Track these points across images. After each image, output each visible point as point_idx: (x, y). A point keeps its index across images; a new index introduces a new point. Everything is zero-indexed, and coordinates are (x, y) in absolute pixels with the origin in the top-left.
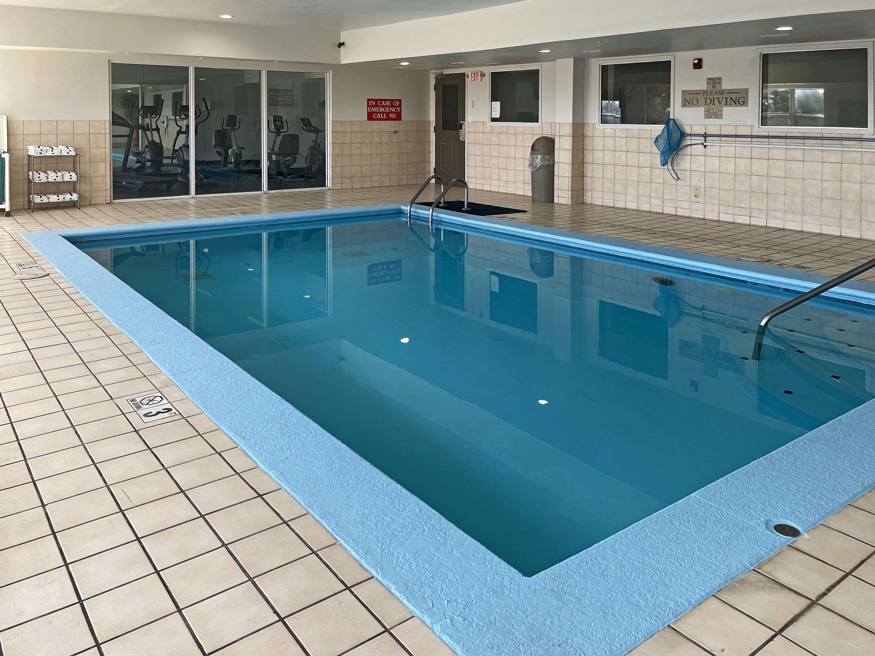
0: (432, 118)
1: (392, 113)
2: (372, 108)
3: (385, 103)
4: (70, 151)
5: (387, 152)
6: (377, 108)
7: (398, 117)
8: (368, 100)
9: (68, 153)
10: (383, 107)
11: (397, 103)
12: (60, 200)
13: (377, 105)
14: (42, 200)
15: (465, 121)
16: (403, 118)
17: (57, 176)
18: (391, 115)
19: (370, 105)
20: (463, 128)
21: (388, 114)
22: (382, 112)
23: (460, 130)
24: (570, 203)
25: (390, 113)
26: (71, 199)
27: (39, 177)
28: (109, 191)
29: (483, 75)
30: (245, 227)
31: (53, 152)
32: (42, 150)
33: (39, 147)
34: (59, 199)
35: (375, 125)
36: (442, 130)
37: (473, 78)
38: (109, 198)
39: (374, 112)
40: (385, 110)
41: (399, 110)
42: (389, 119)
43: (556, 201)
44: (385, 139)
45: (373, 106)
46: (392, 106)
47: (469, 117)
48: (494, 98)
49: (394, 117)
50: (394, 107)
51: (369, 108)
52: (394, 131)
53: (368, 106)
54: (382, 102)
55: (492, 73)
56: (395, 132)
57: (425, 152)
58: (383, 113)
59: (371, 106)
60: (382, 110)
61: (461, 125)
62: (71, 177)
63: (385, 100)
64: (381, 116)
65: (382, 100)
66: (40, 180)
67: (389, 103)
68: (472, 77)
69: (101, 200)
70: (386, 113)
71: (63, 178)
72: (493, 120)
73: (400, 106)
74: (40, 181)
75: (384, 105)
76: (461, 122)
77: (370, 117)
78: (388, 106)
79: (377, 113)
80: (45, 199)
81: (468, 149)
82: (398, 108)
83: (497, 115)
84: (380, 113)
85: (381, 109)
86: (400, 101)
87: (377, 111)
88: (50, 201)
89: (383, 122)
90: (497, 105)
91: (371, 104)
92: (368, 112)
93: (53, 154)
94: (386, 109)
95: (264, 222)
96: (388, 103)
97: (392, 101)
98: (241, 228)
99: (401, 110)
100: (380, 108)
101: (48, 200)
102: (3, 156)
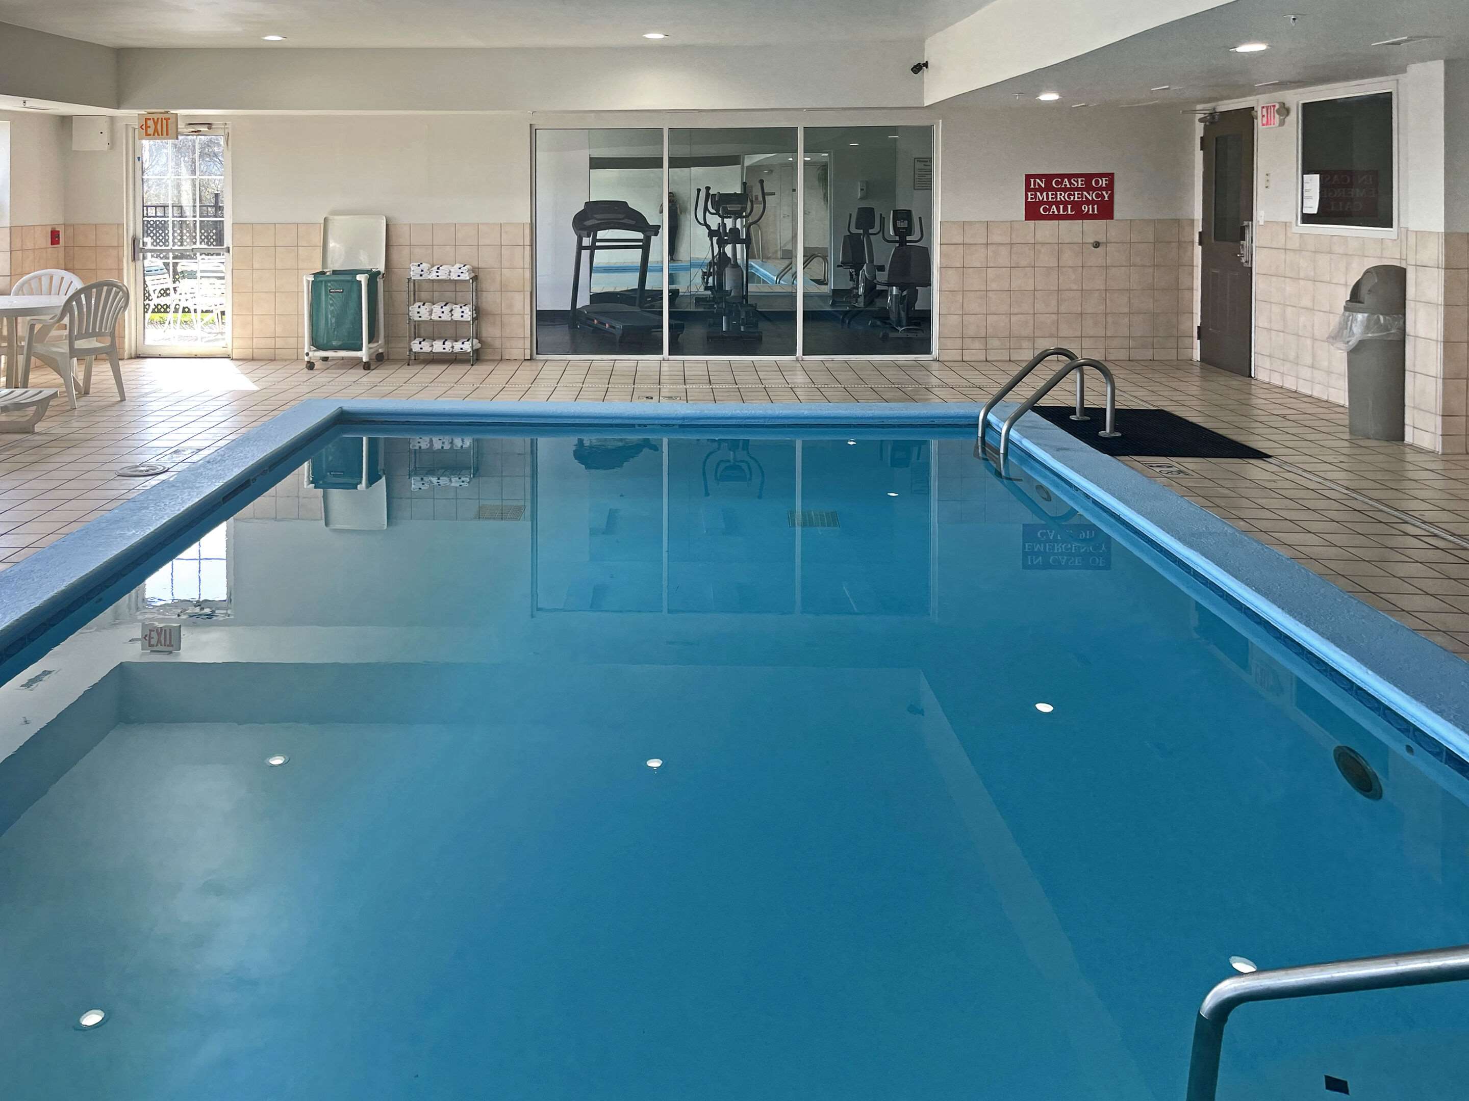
0: (1198, 214)
1: (1088, 202)
2: (1038, 194)
3: (1070, 183)
4: (462, 273)
5: (1075, 288)
6: (1050, 193)
7: (1106, 211)
8: (1028, 177)
9: (459, 276)
10: (1065, 190)
11: (1103, 182)
12: (447, 350)
13: (1048, 188)
14: (421, 349)
15: (1252, 220)
16: (1117, 215)
17: (443, 312)
18: (1085, 208)
19: (1032, 186)
20: (1248, 237)
21: (1076, 205)
22: (1061, 202)
23: (1242, 242)
24: (1439, 448)
25: (1083, 203)
26: (462, 349)
27: (418, 313)
28: (529, 339)
29: (1284, 110)
30: (639, 425)
31: (437, 274)
32: (422, 271)
33: (419, 266)
34: (444, 349)
35: (1046, 229)
36: (1213, 241)
37: (1265, 119)
38: (529, 350)
39: (1042, 203)
40: (1070, 198)
41: (1106, 196)
42: (1079, 215)
43: (1408, 439)
44: (1068, 258)
45: (1041, 190)
46: (1089, 188)
47: (1261, 214)
48: (1307, 169)
49: (1093, 210)
50: (1094, 189)
51: (1029, 193)
52: (1092, 241)
53: (1028, 189)
54: (1062, 181)
55: (1304, 104)
56: (1097, 245)
57: (1177, 290)
58: (1065, 203)
59: (1035, 190)
60: (1061, 196)
61: (1242, 231)
62: (462, 314)
63: (1070, 176)
64: (1059, 211)
65: (1063, 176)
66: (420, 317)
67: (1080, 183)
68: (1263, 116)
69: (517, 353)
70: (1073, 203)
71: (452, 315)
72: (1307, 219)
73: (1110, 187)
74: (420, 319)
75: (1068, 186)
76: (1246, 223)
77: (1032, 212)
78: (1077, 189)
79: (1050, 204)
80: (426, 347)
81: (1259, 286)
82: (1104, 193)
83: (1312, 207)
84: (1057, 204)
85: (1061, 194)
86: (1110, 177)
87: (1050, 199)
88: (433, 351)
89: (1064, 224)
90: (1313, 182)
91: (1035, 185)
92: (1027, 203)
93: (438, 276)
94: (1074, 195)
95: (674, 419)
96: (1077, 182)
97: (1088, 177)
98: (633, 426)
99: (1111, 197)
100: (1058, 193)
101: (431, 349)
102: (359, 277)
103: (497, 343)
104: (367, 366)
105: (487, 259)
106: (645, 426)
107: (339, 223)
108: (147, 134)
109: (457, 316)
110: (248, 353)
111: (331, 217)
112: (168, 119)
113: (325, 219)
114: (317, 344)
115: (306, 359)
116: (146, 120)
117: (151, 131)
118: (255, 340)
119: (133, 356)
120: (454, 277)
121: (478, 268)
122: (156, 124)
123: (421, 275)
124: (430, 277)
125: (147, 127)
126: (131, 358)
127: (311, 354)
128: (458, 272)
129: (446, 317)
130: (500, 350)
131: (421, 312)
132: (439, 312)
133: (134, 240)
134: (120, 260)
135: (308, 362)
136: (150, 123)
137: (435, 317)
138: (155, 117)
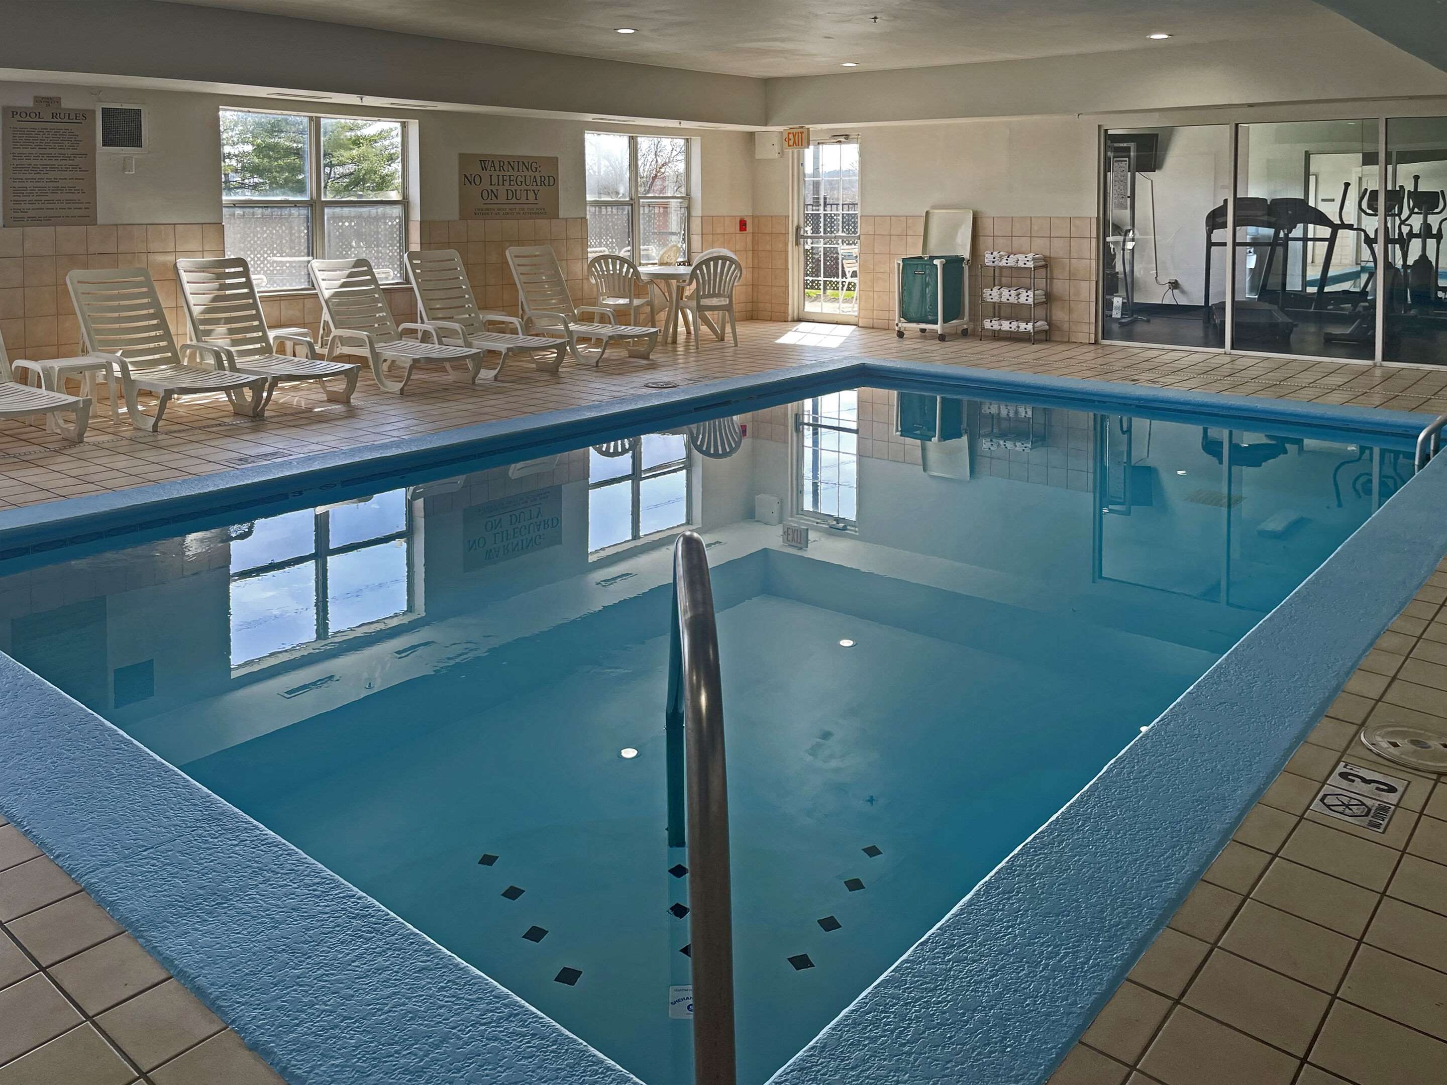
4: (1028, 261)
9: (1025, 264)
12: (1013, 329)
14: (992, 327)
17: (1011, 295)
26: (1026, 329)
27: (991, 295)
28: (1094, 325)
31: (1007, 262)
32: (995, 258)
33: (991, 254)
34: (1011, 328)
38: (1094, 335)
62: (1027, 298)
71: (1018, 298)
74: (992, 300)
80: (996, 325)
88: (1002, 329)
93: (1007, 264)
101: (999, 327)
102: (936, 262)
103: (1066, 327)
104: (942, 338)
105: (1058, 249)
106: (1105, 402)
107: (938, 216)
108: (789, 145)
109: (1022, 300)
110: (869, 323)
111: (931, 211)
112: (802, 133)
113: (927, 213)
114: (905, 315)
115: (897, 328)
116: (789, 133)
117: (791, 143)
118: (875, 312)
119: (795, 318)
120: (1021, 264)
121: (1050, 258)
122: (794, 136)
123: (993, 262)
124: (1000, 264)
125: (789, 139)
126: (794, 321)
127: (900, 325)
128: (1025, 261)
129: (1013, 300)
130: (1067, 333)
131: (993, 295)
132: (1006, 295)
133: (798, 228)
134: (786, 245)
135: (898, 331)
136: (791, 136)
137: (1004, 300)
138: (794, 131)
